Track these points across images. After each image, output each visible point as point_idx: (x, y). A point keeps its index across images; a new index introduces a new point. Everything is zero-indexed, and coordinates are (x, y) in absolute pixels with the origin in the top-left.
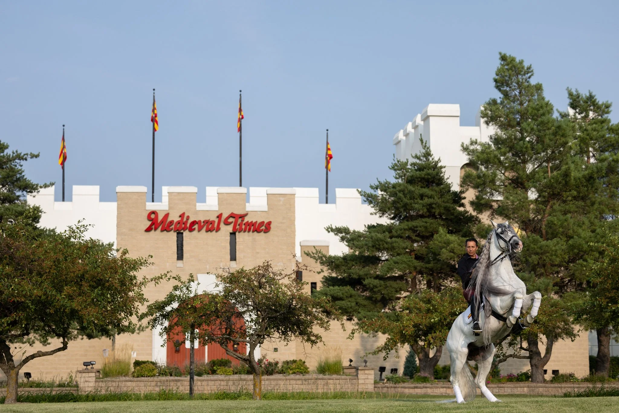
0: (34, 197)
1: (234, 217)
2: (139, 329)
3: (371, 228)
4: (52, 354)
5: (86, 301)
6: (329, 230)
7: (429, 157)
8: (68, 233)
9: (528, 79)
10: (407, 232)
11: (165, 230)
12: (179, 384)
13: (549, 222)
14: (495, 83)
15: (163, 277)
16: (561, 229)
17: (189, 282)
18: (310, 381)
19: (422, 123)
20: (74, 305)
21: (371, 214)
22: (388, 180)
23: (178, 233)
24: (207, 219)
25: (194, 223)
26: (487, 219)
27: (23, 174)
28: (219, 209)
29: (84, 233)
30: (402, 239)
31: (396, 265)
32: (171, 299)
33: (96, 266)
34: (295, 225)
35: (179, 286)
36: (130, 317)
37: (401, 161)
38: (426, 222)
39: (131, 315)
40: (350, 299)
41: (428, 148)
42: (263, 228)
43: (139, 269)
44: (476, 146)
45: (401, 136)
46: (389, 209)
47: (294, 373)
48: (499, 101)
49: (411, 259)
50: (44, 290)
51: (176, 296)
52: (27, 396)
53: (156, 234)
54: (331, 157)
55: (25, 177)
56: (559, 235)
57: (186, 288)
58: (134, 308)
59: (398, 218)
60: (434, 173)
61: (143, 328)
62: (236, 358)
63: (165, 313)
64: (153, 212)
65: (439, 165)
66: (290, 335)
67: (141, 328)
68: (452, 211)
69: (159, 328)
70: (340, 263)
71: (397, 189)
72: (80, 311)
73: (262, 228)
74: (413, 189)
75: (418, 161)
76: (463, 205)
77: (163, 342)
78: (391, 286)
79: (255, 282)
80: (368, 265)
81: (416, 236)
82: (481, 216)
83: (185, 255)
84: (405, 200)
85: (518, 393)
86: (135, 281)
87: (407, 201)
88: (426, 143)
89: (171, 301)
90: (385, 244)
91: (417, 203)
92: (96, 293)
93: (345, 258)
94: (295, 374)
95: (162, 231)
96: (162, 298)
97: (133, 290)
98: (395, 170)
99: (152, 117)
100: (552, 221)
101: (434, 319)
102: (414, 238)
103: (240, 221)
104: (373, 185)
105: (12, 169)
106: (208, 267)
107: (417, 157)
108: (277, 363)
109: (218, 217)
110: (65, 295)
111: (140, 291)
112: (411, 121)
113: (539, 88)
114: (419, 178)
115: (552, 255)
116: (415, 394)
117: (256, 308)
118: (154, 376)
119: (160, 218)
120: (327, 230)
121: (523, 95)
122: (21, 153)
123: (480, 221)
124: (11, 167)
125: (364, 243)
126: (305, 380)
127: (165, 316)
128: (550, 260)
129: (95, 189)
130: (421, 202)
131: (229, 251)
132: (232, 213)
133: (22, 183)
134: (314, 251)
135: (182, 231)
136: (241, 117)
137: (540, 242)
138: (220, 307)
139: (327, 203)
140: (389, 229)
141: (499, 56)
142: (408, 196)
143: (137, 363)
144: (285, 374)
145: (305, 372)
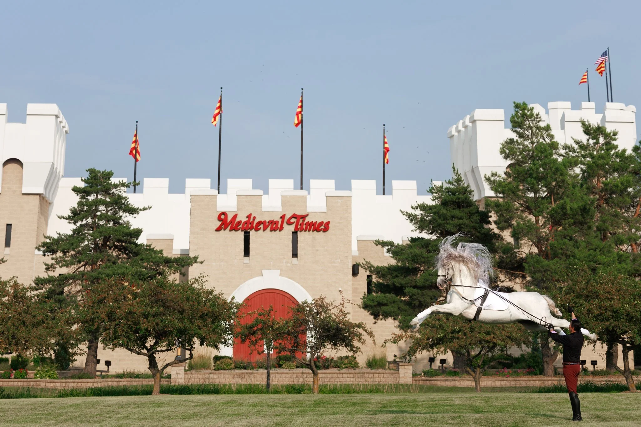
0: (135, 218)
1: (295, 218)
3: (413, 240)
6: (377, 243)
7: (460, 182)
9: (538, 123)
11: (234, 229)
12: (252, 376)
18: (359, 374)
19: (470, 124)
21: (413, 230)
22: (426, 203)
23: (245, 233)
24: (272, 219)
25: (260, 223)
27: (128, 200)
28: (282, 209)
34: (351, 225)
40: (393, 305)
41: (459, 175)
42: (322, 227)
44: (496, 177)
45: (454, 131)
46: (427, 226)
47: (346, 367)
48: (515, 140)
53: (226, 234)
54: (387, 150)
55: (129, 203)
56: (559, 256)
59: (434, 234)
60: (464, 197)
64: (224, 213)
65: (469, 189)
66: (339, 346)
68: (479, 230)
70: (386, 272)
71: (433, 210)
74: (446, 211)
75: (451, 186)
76: (489, 223)
78: (427, 294)
80: (408, 275)
82: (503, 234)
83: (251, 252)
87: (441, 221)
88: (457, 171)
90: (422, 259)
91: (449, 224)
93: (391, 269)
94: (347, 369)
95: (231, 230)
98: (432, 193)
101: (440, 335)
103: (301, 221)
104: (414, 206)
105: (118, 195)
106: (272, 263)
107: (450, 183)
108: (332, 359)
109: (281, 217)
112: (461, 122)
113: (548, 128)
114: (452, 201)
115: (552, 273)
116: (446, 386)
118: (231, 369)
119: (229, 219)
120: (375, 244)
123: (502, 238)
125: (405, 257)
126: (356, 374)
129: (165, 182)
130: (453, 222)
131: (291, 249)
132: (294, 214)
133: (126, 207)
134: (364, 263)
135: (249, 231)
139: (384, 194)
140: (427, 244)
141: (514, 105)
142: (442, 218)
143: (217, 358)
144: (338, 369)
145: (355, 367)
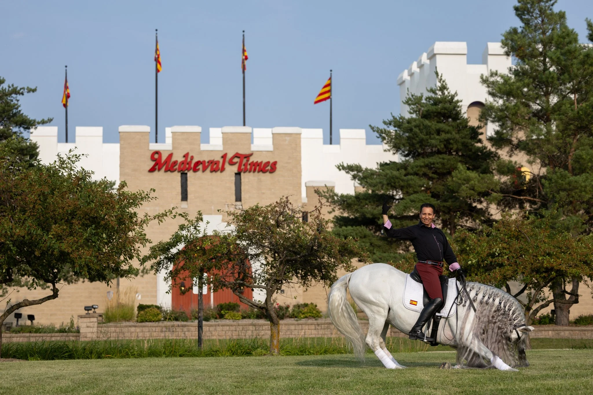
0: (32, 133)
1: (239, 157)
2: (143, 272)
3: (383, 166)
4: (41, 303)
5: (77, 242)
6: (341, 168)
7: (445, 91)
8: (58, 164)
9: (551, 7)
10: (423, 169)
11: (169, 170)
13: (578, 156)
14: (515, 11)
15: (168, 214)
16: (590, 164)
17: (197, 221)
18: (323, 326)
19: (428, 62)
20: (64, 246)
21: (385, 151)
22: (403, 115)
23: (182, 174)
24: (212, 159)
25: (198, 163)
26: (506, 156)
27: (19, 109)
28: (224, 148)
29: (76, 163)
30: (417, 177)
31: (413, 203)
32: (177, 239)
33: (89, 201)
34: (300, 165)
35: (186, 224)
36: (130, 261)
37: (416, 95)
38: (443, 159)
39: (131, 257)
41: (444, 82)
42: (269, 168)
43: (140, 205)
44: (496, 78)
45: (405, 75)
46: (404, 145)
47: (306, 317)
48: (520, 30)
49: (428, 197)
50: (27, 229)
51: (183, 236)
52: (17, 349)
53: (160, 175)
55: (21, 112)
56: (588, 170)
57: (193, 227)
58: (134, 250)
59: (412, 155)
60: (451, 107)
61: (147, 270)
62: (251, 306)
63: (170, 255)
64: (157, 152)
65: (456, 99)
66: (310, 279)
67: (145, 271)
68: (470, 147)
69: (163, 273)
70: (353, 202)
71: (412, 124)
72: (71, 253)
73: (267, 169)
74: (429, 124)
75: (433, 95)
76: (480, 141)
77: (168, 289)
79: (271, 221)
81: (433, 173)
82: (500, 152)
83: (189, 196)
84: (422, 136)
85: (542, 337)
86: (135, 219)
87: (423, 136)
88: (441, 76)
89: (177, 242)
90: (401, 182)
91: (434, 139)
92: (88, 232)
93: (358, 197)
94: (307, 319)
95: (166, 171)
96: (167, 239)
97: (134, 230)
98: (409, 105)
99: (155, 58)
100: (580, 156)
102: (431, 175)
103: (245, 161)
104: (387, 121)
105: (7, 104)
106: (213, 208)
107: (432, 91)
108: (288, 307)
109: (222, 157)
110: (53, 235)
111: (141, 230)
112: (416, 61)
113: (562, 16)
114: (435, 112)
115: (581, 192)
117: (274, 249)
118: (159, 321)
119: (164, 158)
120: (338, 168)
121: (545, 24)
122: (17, 87)
123: (499, 157)
124: (6, 101)
125: (378, 180)
126: (318, 325)
127: (170, 259)
128: (579, 196)
129: (98, 131)
130: (438, 137)
131: (234, 192)
132: (237, 153)
133: (18, 119)
134: (326, 190)
135: (186, 172)
136: (244, 57)
137: (569, 178)
138: (233, 249)
139: (331, 143)
140: (403, 166)
142: (424, 131)
143: (141, 308)
144: (296, 319)
145: (318, 316)
